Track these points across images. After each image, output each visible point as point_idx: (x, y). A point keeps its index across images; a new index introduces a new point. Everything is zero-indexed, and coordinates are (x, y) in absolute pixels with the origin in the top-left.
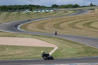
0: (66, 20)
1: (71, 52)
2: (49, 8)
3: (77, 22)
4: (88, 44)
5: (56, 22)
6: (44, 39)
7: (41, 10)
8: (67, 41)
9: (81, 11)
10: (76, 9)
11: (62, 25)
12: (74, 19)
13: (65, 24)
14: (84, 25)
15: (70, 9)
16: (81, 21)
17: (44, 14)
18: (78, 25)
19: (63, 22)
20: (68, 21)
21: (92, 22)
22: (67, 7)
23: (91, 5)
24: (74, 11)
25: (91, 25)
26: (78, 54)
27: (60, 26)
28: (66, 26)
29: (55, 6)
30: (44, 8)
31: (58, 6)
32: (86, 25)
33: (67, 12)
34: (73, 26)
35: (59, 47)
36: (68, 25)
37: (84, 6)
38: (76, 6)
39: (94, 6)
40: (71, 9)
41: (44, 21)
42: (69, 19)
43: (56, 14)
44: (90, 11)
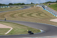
0: (17, 12)
1: (21, 31)
2: (7, 5)
3: (24, 13)
4: (30, 26)
5: (11, 14)
6: (4, 23)
7: (3, 7)
8: (18, 24)
9: (26, 7)
10: (23, 6)
11: (15, 15)
13: (17, 15)
14: (28, 15)
15: (20, 6)
17: (4, 9)
18: (24, 15)
19: (15, 14)
20: (19, 13)
21: (32, 13)
23: (32, 3)
25: (32, 15)
28: (18, 16)
29: (11, 4)
30: (4, 5)
31: (12, 4)
32: (29, 15)
33: (18, 8)
34: (21, 16)
35: (13, 28)
36: (19, 15)
37: (27, 4)
38: (23, 4)
39: (33, 4)
41: (4, 13)
44: (31, 7)
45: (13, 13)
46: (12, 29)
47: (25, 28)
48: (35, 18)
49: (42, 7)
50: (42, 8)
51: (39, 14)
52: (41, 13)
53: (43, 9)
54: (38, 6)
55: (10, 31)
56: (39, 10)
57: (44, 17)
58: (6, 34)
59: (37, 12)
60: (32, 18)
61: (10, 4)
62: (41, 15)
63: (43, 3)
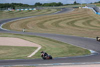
0: (49, 19)
2: (32, 6)
3: (61, 21)
4: (72, 43)
5: (39, 21)
6: (27, 38)
8: (51, 40)
9: (65, 10)
10: (60, 7)
11: (45, 24)
12: (57, 17)
13: (49, 23)
14: (68, 24)
16: (65, 20)
17: (27, 12)
18: (61, 24)
19: (46, 21)
20: (52, 20)
21: (76, 21)
22: (51, 5)
23: (75, 3)
24: (58, 9)
25: (75, 24)
26: (62, 53)
27: (44, 25)
28: (50, 25)
29: (38, 4)
30: (26, 6)
31: (41, 4)
32: (70, 24)
33: (50, 10)
34: (56, 24)
35: (43, 47)
36: (52, 24)
37: (67, 5)
38: (60, 4)
39: (78, 4)
40: (55, 8)
41: (27, 20)
42: (53, 18)
43: (39, 13)
44: (74, 9)
45: (41, 21)
46: (40, 48)
47: (64, 46)
48: (81, 29)
49: (94, 9)
50: (94, 11)
51: (88, 22)
52: (91, 21)
53: (96, 12)
54: (86, 7)
55: (36, 51)
56: (89, 15)
57: (96, 28)
58: (30, 56)
59: (84, 19)
60: (76, 28)
61: (36, 4)
62: (92, 23)
63: (96, 3)
